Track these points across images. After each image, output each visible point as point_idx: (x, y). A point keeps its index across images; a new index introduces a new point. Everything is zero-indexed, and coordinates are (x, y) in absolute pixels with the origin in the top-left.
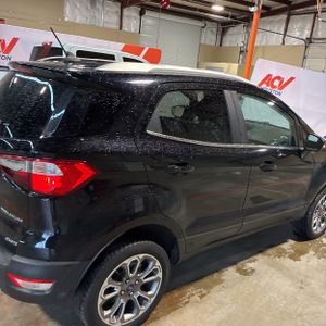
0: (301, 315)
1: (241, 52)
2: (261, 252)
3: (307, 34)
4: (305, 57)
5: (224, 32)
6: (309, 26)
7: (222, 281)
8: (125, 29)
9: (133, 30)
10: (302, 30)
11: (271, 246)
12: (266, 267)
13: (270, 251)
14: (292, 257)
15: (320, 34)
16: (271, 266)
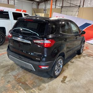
0: (87, 68)
1: (44, 10)
2: (73, 58)
3: (61, 5)
4: (61, 11)
5: (38, 5)
6: (61, 3)
7: (69, 65)
8: (10, 4)
9: (12, 4)
10: (60, 4)
11: (74, 56)
12: (75, 61)
13: (74, 58)
14: (79, 58)
15: (64, 5)
16: (76, 60)
